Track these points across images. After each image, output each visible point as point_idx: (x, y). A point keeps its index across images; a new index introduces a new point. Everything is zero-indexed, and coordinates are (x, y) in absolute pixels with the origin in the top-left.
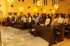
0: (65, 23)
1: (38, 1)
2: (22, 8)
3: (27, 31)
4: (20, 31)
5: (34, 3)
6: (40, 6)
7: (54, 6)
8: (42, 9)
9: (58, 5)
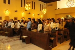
0: (56, 28)
1: (26, 5)
2: (8, 12)
3: (16, 38)
4: (8, 38)
5: (22, 6)
6: (28, 10)
7: (43, 11)
8: (29, 13)
9: (46, 10)
